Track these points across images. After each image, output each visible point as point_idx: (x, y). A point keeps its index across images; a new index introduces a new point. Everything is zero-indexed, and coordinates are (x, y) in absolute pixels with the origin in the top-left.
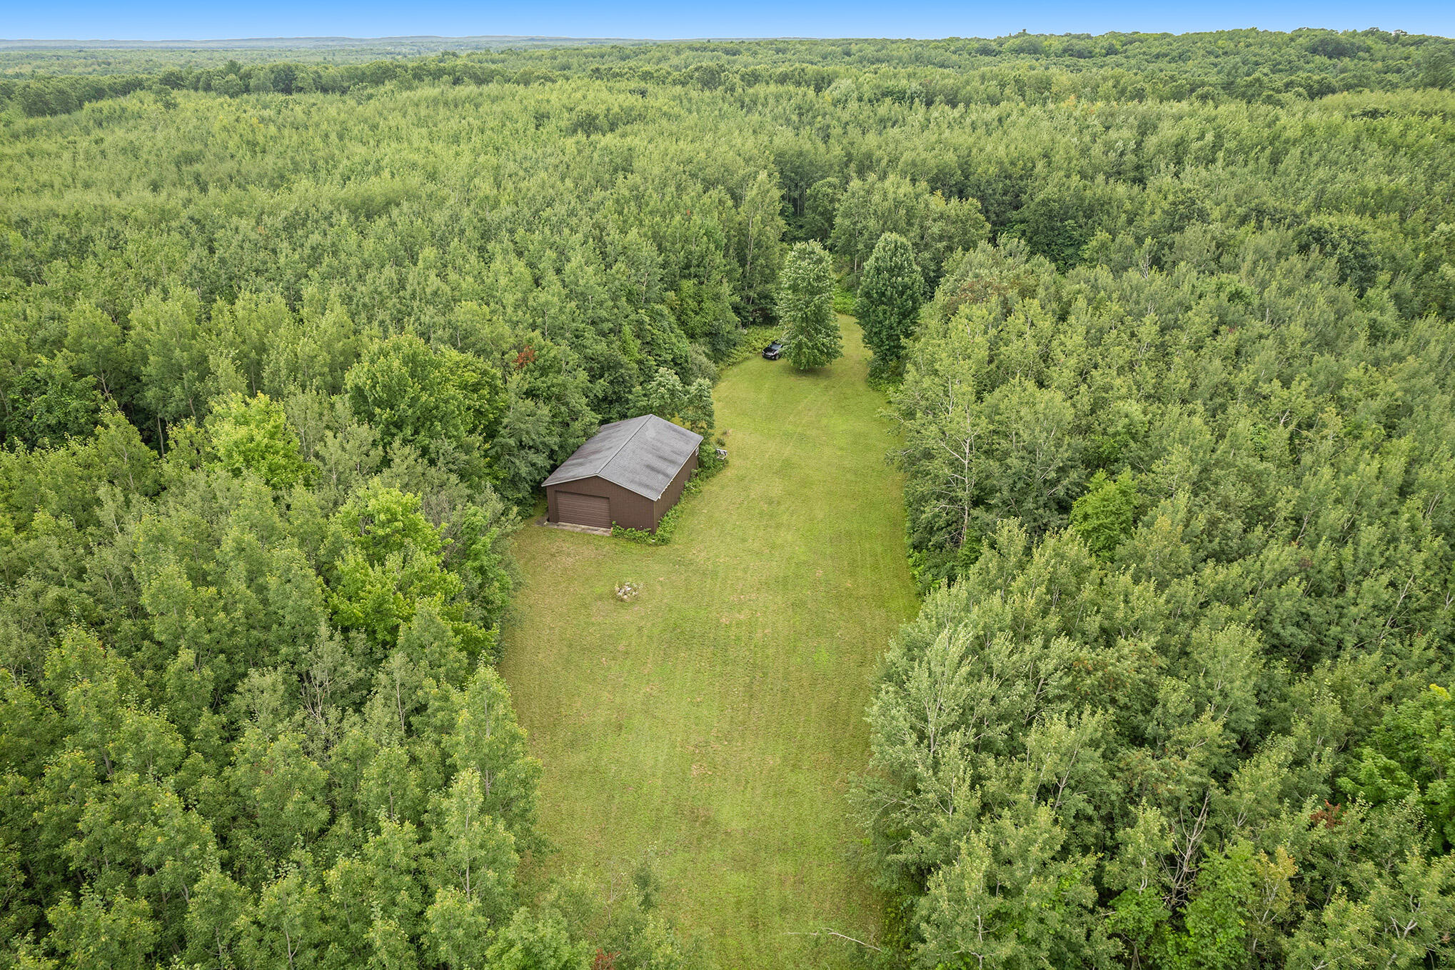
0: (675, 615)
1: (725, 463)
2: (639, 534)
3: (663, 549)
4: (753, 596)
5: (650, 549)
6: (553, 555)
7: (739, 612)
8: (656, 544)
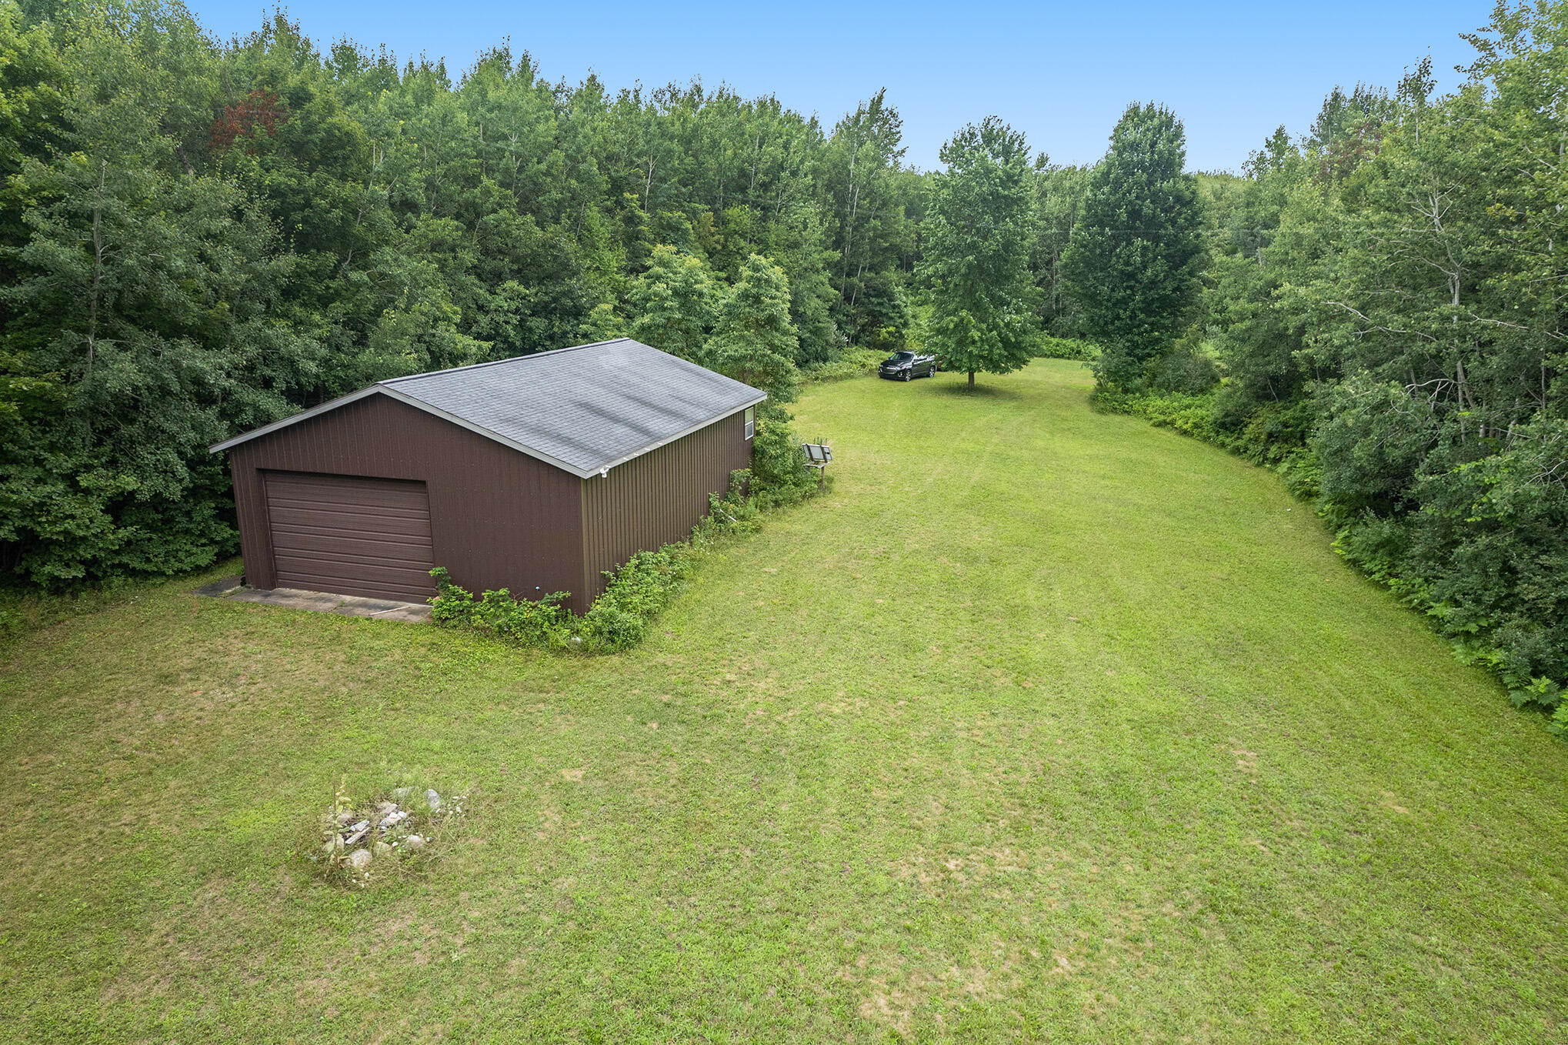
0: (602, 969)
1: (824, 485)
2: (525, 611)
3: (607, 669)
4: (1007, 861)
5: (559, 665)
6: (167, 679)
7: (956, 952)
8: (584, 650)
